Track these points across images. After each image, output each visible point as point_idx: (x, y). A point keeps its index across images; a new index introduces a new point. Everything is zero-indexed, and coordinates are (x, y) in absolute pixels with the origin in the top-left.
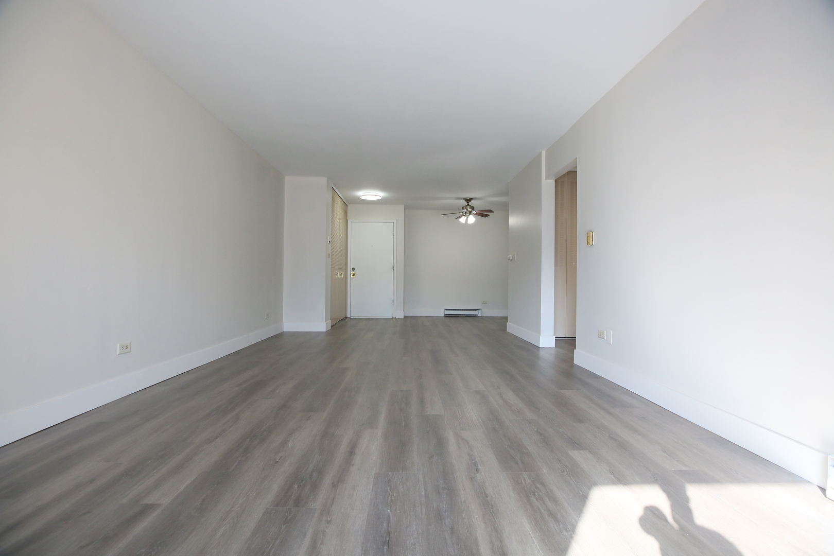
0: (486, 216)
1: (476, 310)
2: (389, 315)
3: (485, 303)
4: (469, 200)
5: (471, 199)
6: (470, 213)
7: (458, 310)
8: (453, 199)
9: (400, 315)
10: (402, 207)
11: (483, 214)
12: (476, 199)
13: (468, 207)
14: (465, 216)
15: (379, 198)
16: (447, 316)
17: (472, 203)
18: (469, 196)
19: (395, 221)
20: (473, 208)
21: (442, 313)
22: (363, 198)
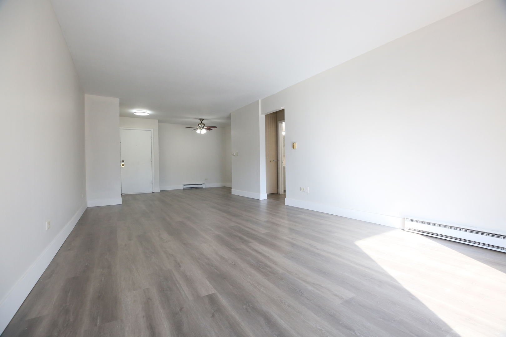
0: (210, 130)
1: (201, 184)
2: (150, 191)
3: (206, 180)
4: (202, 120)
5: (203, 120)
6: (203, 128)
7: (191, 185)
8: (193, 119)
9: (157, 190)
10: (157, 121)
11: (209, 129)
12: (206, 119)
13: (202, 124)
14: (200, 129)
15: (147, 114)
16: (185, 189)
17: (203, 122)
18: (202, 117)
19: (152, 130)
20: (204, 125)
21: (181, 187)
22: (136, 114)
